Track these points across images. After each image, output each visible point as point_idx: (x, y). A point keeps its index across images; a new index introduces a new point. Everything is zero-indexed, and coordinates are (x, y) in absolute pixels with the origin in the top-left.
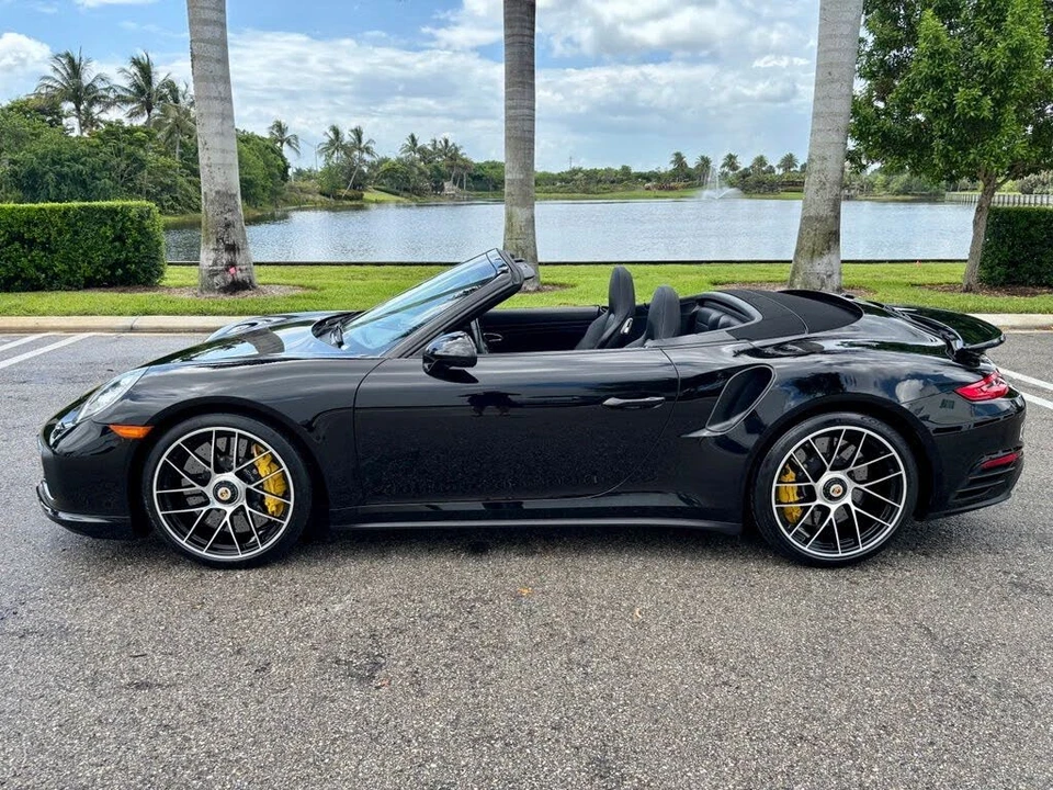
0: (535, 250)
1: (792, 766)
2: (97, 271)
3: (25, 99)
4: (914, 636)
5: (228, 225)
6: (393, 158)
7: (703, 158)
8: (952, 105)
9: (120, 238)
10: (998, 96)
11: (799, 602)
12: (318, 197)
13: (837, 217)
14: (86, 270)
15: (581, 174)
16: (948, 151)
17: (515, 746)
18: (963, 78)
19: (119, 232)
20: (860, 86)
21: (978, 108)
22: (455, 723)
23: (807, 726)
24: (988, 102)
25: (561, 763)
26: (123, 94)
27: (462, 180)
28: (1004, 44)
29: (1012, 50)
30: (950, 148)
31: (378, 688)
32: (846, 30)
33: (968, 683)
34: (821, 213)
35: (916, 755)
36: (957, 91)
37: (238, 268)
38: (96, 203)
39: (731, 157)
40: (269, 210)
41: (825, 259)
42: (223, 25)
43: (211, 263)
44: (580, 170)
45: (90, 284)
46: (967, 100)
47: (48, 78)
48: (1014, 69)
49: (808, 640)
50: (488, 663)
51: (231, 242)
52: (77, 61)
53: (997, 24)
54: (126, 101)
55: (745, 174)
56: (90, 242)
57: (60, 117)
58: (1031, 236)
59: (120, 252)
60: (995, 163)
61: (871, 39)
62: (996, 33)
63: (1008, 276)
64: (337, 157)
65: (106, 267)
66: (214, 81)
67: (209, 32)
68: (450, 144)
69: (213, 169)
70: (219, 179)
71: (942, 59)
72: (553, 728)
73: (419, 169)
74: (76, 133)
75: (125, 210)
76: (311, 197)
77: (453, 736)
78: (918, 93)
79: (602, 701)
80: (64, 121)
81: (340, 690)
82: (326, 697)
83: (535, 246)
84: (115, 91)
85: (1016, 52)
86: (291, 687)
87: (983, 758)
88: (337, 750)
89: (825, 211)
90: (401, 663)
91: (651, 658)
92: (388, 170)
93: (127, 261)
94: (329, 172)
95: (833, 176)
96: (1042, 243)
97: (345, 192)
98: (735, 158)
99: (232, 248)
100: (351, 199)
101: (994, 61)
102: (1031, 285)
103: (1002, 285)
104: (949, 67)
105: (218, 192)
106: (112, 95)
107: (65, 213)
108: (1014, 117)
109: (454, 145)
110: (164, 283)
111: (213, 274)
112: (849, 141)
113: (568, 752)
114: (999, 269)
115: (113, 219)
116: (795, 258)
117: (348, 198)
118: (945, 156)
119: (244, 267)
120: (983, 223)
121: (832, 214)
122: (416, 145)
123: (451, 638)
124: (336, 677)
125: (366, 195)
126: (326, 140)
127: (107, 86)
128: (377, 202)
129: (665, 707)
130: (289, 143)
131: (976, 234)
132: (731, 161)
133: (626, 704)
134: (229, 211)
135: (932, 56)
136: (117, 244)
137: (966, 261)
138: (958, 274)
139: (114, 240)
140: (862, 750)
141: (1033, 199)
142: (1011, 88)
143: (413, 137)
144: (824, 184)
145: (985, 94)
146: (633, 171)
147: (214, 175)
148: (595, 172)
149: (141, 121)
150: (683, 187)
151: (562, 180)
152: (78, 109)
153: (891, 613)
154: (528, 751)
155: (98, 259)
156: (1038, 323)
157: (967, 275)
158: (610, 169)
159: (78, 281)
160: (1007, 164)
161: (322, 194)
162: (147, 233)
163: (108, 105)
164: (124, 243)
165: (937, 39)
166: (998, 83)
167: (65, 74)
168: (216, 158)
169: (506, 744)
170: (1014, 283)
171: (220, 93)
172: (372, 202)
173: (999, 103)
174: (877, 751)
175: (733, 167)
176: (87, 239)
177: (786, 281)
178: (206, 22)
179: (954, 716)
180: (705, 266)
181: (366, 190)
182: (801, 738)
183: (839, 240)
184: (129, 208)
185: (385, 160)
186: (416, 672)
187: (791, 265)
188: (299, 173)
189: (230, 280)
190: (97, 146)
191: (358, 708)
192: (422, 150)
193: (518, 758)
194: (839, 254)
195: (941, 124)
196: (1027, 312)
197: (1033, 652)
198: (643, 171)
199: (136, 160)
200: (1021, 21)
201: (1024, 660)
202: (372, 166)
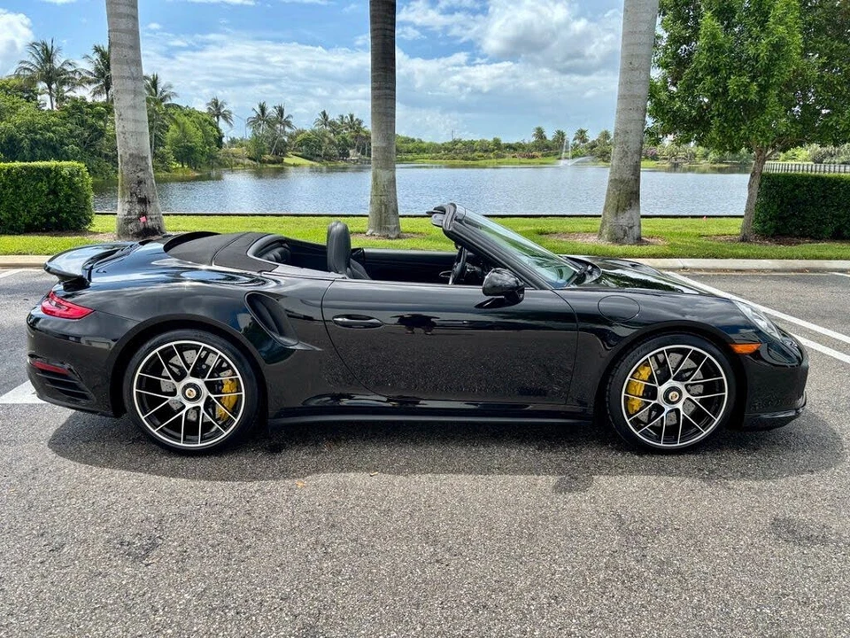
0: (396, 205)
1: (468, 630)
2: (35, 219)
3: (7, 79)
4: (607, 522)
5: (140, 182)
6: (308, 129)
7: (559, 132)
8: (726, 90)
9: (54, 192)
10: (763, 83)
11: (523, 493)
12: (247, 161)
13: (637, 180)
14: (25, 218)
15: (460, 144)
16: (724, 127)
17: (245, 613)
18: (735, 68)
19: (52, 187)
20: (656, 74)
21: (746, 92)
22: (200, 596)
23: (493, 596)
24: (754, 87)
25: (277, 628)
26: (87, 76)
27: (364, 149)
28: (766, 41)
29: (773, 46)
30: (725, 125)
31: (147, 565)
32: (644, 27)
33: (638, 561)
34: (624, 176)
35: (574, 621)
36: (730, 78)
37: (148, 217)
38: (33, 164)
39: (582, 132)
40: (206, 170)
41: (627, 215)
42: (135, 18)
43: (126, 213)
44: (460, 141)
45: (30, 229)
46: (737, 86)
47: (25, 62)
48: (776, 60)
49: (520, 525)
50: (248, 544)
51: (143, 196)
52: (49, 48)
53: (763, 24)
54: (90, 83)
55: (593, 146)
56: (29, 195)
57: (36, 94)
58: (796, 197)
59: (53, 203)
60: (761, 136)
61: (666, 35)
62: (762, 31)
63: (777, 230)
64: (263, 129)
65: (42, 216)
66: (128, 63)
67: (124, 24)
68: (355, 119)
69: (127, 135)
70: (132, 144)
71: (718, 52)
72: (282, 599)
73: (329, 139)
74: (48, 106)
75: (57, 170)
76: (241, 160)
77: (195, 606)
78: (699, 81)
79: (331, 576)
80: (39, 98)
81: (115, 567)
82: (101, 573)
83: (396, 200)
84: (80, 74)
85: (777, 47)
86: (74, 564)
87: (630, 625)
88: (94, 618)
89: (627, 175)
90: (176, 543)
91: (385, 539)
92: (304, 139)
93: (60, 210)
94: (257, 141)
95: (634, 146)
96: (805, 202)
97: (268, 157)
98: (584, 132)
99: (144, 201)
100: (274, 163)
101: (759, 55)
102: (797, 237)
103: (773, 236)
104: (724, 59)
105: (131, 155)
106: (77, 77)
107: (8, 170)
108: (777, 99)
109: (357, 120)
110: (93, 229)
111: (128, 222)
112: (647, 119)
113: (287, 619)
114: (769, 224)
115: (48, 176)
116: (604, 213)
117: (270, 162)
118: (722, 132)
119: (154, 217)
120: (756, 186)
121: (633, 177)
122: (326, 120)
123: (225, 523)
124: (115, 556)
125: (286, 160)
126: (254, 115)
127: (73, 69)
128: (294, 165)
129: (381, 580)
130: (225, 117)
131: (751, 195)
132: (581, 135)
133: (350, 579)
134: (141, 170)
135: (709, 50)
136: (51, 197)
137: (741, 217)
138: (736, 227)
139: (48, 194)
140: (531, 617)
141: (823, 167)
142: (773, 76)
143: (324, 113)
144: (627, 153)
145: (752, 81)
146: (502, 142)
147: (128, 140)
148: (472, 143)
149: (102, 98)
150: (542, 155)
151: (446, 149)
152: (50, 88)
153: (595, 502)
154: (254, 618)
155: (36, 209)
156: (795, 267)
157: (743, 228)
158: (484, 141)
159: (20, 227)
160: (771, 138)
161: (250, 158)
162: (77, 188)
163: (74, 85)
164: (58, 196)
165: (714, 36)
166: (763, 72)
167: (39, 59)
168: (130, 127)
169: (238, 613)
170: (782, 235)
171: (132, 73)
172: (290, 165)
173: (764, 89)
174: (543, 618)
175: (584, 140)
176: (26, 192)
177: (596, 231)
178: (120, 16)
179: (616, 590)
180: (542, 220)
181: (287, 157)
182: (484, 607)
183: (638, 198)
184: (62, 168)
185: (302, 132)
186: (186, 552)
187: (601, 219)
188: (233, 142)
189: (142, 227)
190: (64, 118)
191: (124, 583)
192: (332, 124)
193: (243, 625)
194: (639, 209)
195: (717, 106)
196: (787, 258)
197: (701, 537)
198: (511, 142)
199: (96, 130)
200: (780, 21)
201: (690, 542)
202: (291, 137)
